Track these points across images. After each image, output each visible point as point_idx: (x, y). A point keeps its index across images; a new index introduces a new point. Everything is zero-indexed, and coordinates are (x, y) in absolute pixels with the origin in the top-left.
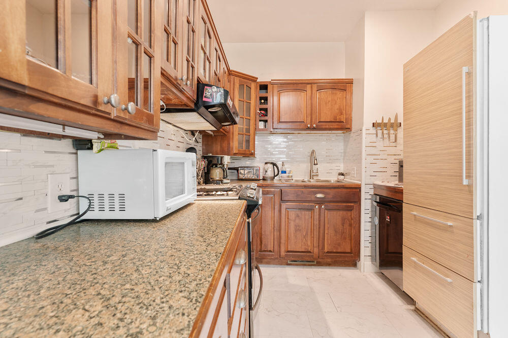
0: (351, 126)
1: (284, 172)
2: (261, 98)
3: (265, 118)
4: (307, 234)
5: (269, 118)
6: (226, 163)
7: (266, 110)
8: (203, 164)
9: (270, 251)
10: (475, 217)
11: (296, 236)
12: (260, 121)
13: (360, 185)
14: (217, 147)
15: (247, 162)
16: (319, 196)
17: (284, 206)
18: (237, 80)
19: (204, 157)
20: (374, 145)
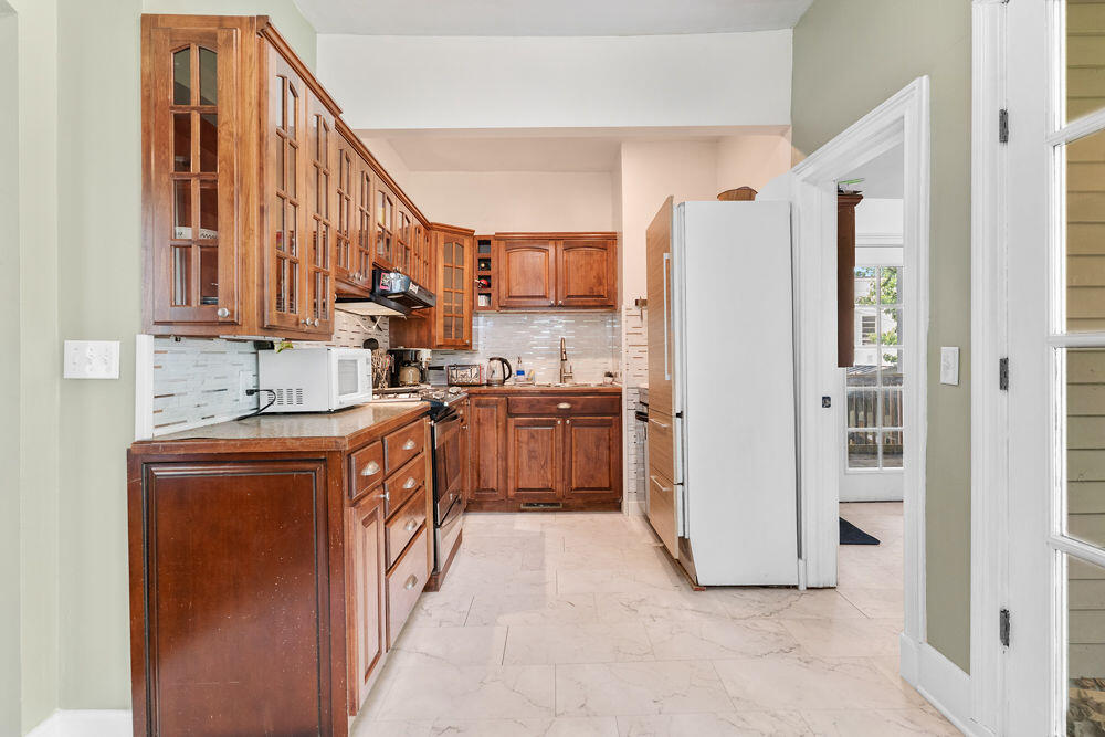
0: (615, 301)
1: (520, 373)
2: (480, 260)
3: (488, 291)
4: (546, 462)
5: (493, 290)
6: (424, 360)
7: (488, 278)
8: (387, 361)
9: (493, 490)
10: (674, 414)
11: (530, 467)
12: (480, 294)
13: (621, 389)
14: (412, 336)
15: (464, 358)
16: (563, 406)
17: (512, 421)
18: (441, 236)
19: (390, 352)
20: (638, 331)
